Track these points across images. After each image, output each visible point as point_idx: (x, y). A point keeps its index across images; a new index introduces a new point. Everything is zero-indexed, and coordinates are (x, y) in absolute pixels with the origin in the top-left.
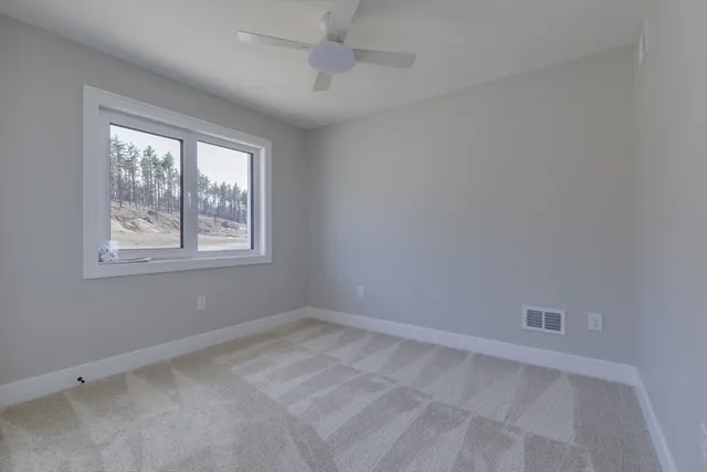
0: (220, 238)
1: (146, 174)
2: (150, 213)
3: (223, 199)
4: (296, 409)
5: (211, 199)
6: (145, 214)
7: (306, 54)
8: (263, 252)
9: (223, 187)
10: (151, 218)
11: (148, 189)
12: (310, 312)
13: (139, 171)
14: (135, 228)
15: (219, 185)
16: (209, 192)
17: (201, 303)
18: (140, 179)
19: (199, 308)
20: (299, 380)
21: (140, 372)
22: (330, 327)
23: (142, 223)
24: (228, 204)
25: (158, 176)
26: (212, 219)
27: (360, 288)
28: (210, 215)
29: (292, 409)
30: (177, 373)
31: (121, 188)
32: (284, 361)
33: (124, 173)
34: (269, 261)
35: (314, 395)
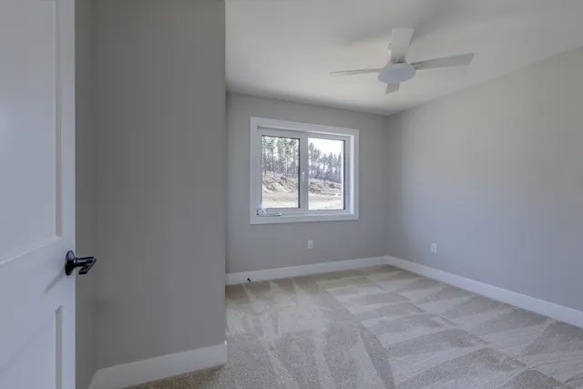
0: (328, 196)
1: (280, 151)
2: (282, 178)
3: (330, 167)
4: (369, 324)
5: (322, 166)
6: (279, 179)
7: (376, 75)
8: (352, 212)
9: (331, 156)
10: (283, 182)
11: (281, 162)
12: (390, 260)
13: (276, 150)
14: (274, 189)
15: (327, 156)
16: (321, 161)
17: (310, 244)
18: (276, 155)
19: (309, 247)
20: (373, 306)
21: (276, 281)
22: (405, 274)
23: (278, 186)
24: (334, 169)
25: (287, 152)
26: (322, 181)
27: (434, 246)
28: (321, 178)
29: (365, 323)
30: (296, 287)
31: (266, 162)
32: (364, 292)
33: (267, 152)
34: (357, 218)
35: (382, 319)
